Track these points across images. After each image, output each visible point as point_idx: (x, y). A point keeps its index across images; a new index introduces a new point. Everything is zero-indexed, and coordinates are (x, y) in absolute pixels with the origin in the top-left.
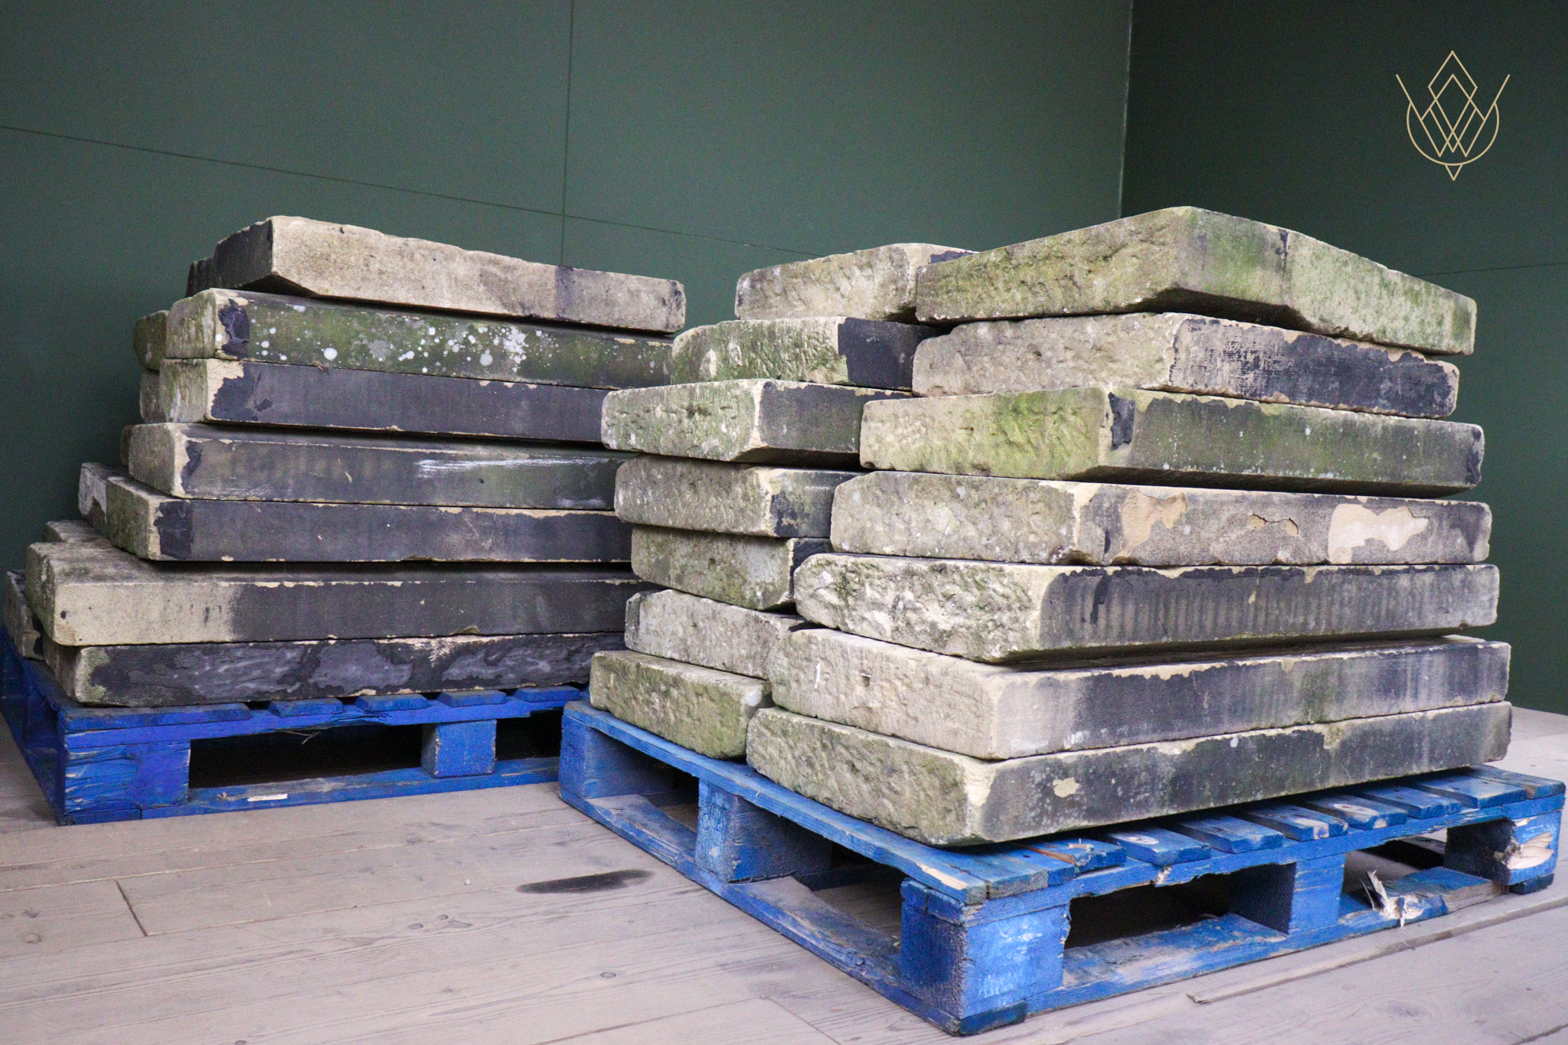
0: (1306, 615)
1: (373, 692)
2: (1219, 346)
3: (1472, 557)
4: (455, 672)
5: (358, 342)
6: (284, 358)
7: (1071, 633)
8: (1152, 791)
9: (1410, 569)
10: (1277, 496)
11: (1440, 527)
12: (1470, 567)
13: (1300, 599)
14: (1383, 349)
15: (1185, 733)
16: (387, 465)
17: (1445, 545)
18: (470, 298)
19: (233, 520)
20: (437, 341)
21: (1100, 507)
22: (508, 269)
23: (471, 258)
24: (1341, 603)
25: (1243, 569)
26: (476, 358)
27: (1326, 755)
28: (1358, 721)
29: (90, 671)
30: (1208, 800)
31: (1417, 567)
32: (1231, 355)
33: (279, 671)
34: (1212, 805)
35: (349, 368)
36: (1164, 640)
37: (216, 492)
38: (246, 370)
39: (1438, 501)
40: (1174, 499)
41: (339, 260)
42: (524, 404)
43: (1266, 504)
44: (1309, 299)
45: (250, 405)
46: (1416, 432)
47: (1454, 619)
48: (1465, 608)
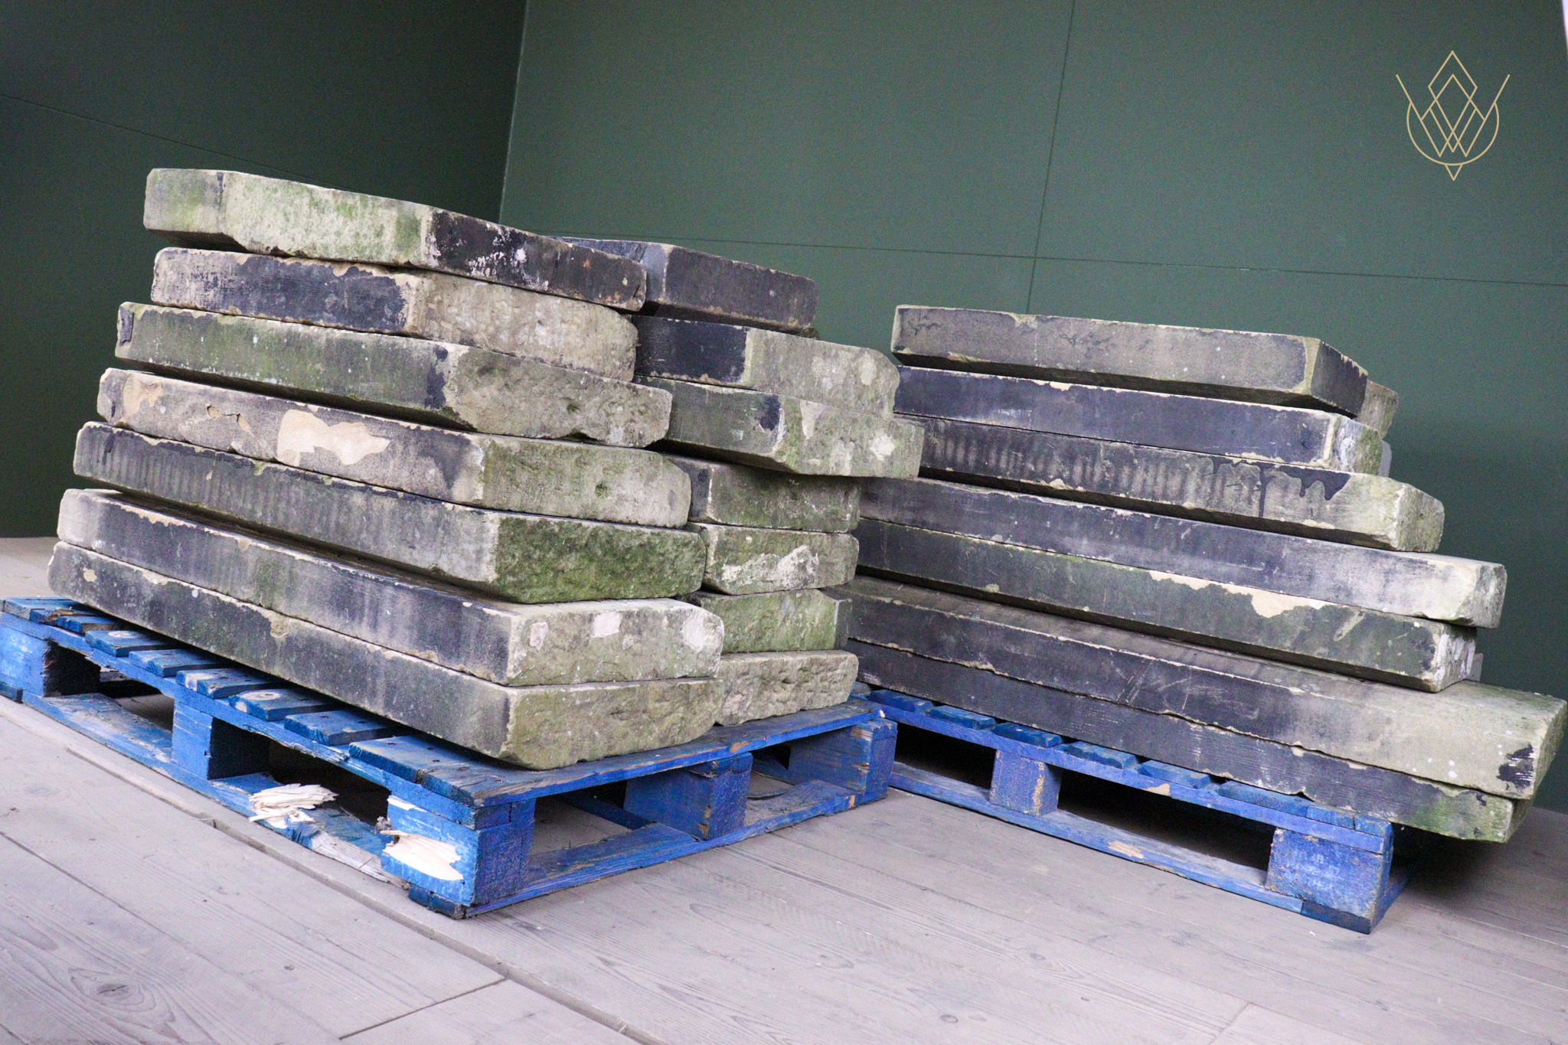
0: (253, 504)
2: (188, 271)
3: (450, 494)
7: (91, 468)
8: (138, 604)
9: (367, 487)
10: (232, 393)
11: (405, 453)
12: (449, 506)
13: (249, 487)
14: (327, 265)
15: (163, 570)
17: (412, 473)
21: (110, 385)
24: (288, 502)
25: (203, 450)
27: (272, 643)
28: (307, 625)
31: (375, 488)
32: (196, 277)
34: (176, 637)
36: (145, 490)
39: (402, 423)
40: (156, 386)
43: (223, 399)
44: (241, 226)
46: (363, 347)
47: (423, 558)
48: (438, 550)
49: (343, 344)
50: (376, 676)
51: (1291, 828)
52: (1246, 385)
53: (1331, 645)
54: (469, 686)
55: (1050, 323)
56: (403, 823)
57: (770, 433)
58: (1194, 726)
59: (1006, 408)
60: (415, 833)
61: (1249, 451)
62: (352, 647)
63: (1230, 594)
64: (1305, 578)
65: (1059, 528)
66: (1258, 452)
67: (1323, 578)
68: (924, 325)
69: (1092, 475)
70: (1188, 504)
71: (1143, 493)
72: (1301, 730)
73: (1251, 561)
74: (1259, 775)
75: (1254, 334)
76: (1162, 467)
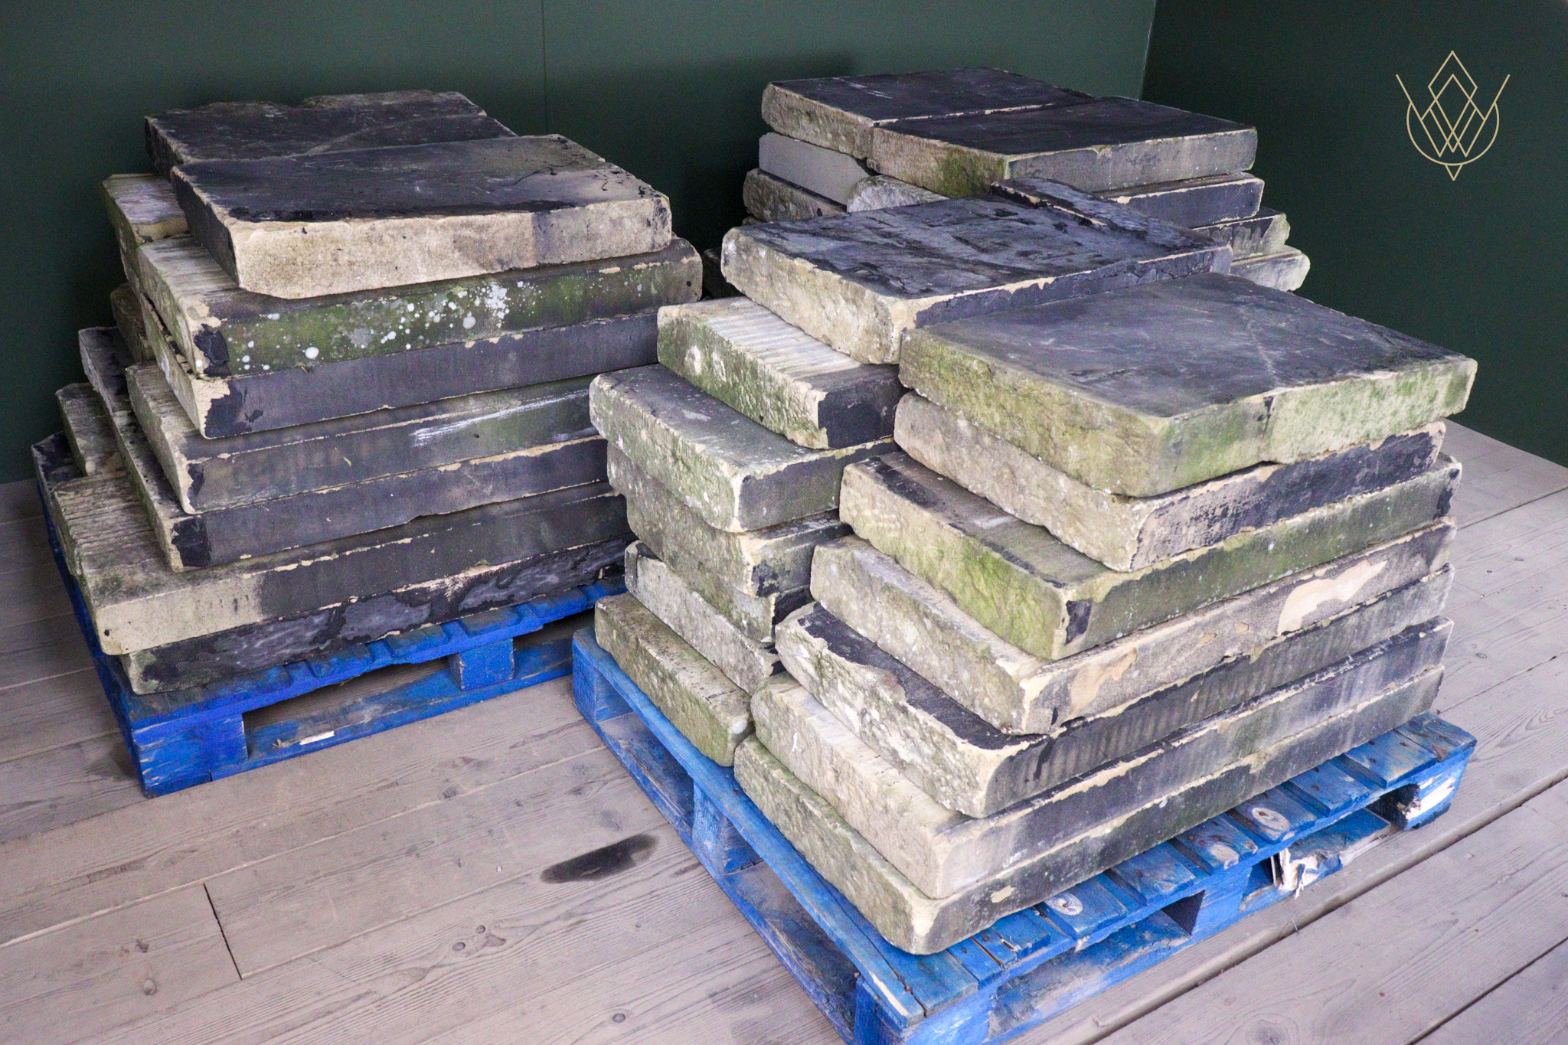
0: (1247, 688)
1: (398, 633)
2: (1187, 516)
3: (1428, 571)
4: (470, 601)
5: (338, 336)
6: (266, 367)
8: (1082, 866)
9: (1361, 607)
11: (1400, 561)
12: (1425, 579)
13: (1242, 677)
14: (1365, 444)
15: (1116, 814)
16: (383, 442)
17: (1401, 573)
18: (446, 268)
19: (244, 523)
20: (417, 315)
22: (481, 229)
23: (442, 227)
24: (1285, 663)
25: (1188, 678)
26: (459, 322)
27: (1251, 777)
28: (1287, 740)
29: (141, 670)
30: (1134, 851)
31: (1368, 603)
32: (1198, 518)
33: (309, 635)
35: (333, 361)
37: (224, 503)
38: (231, 386)
40: (1125, 656)
41: (306, 262)
42: (512, 356)
43: (1219, 620)
45: (242, 418)
46: (1388, 499)
49: (1367, 507)
50: (1346, 732)
62: (1329, 726)
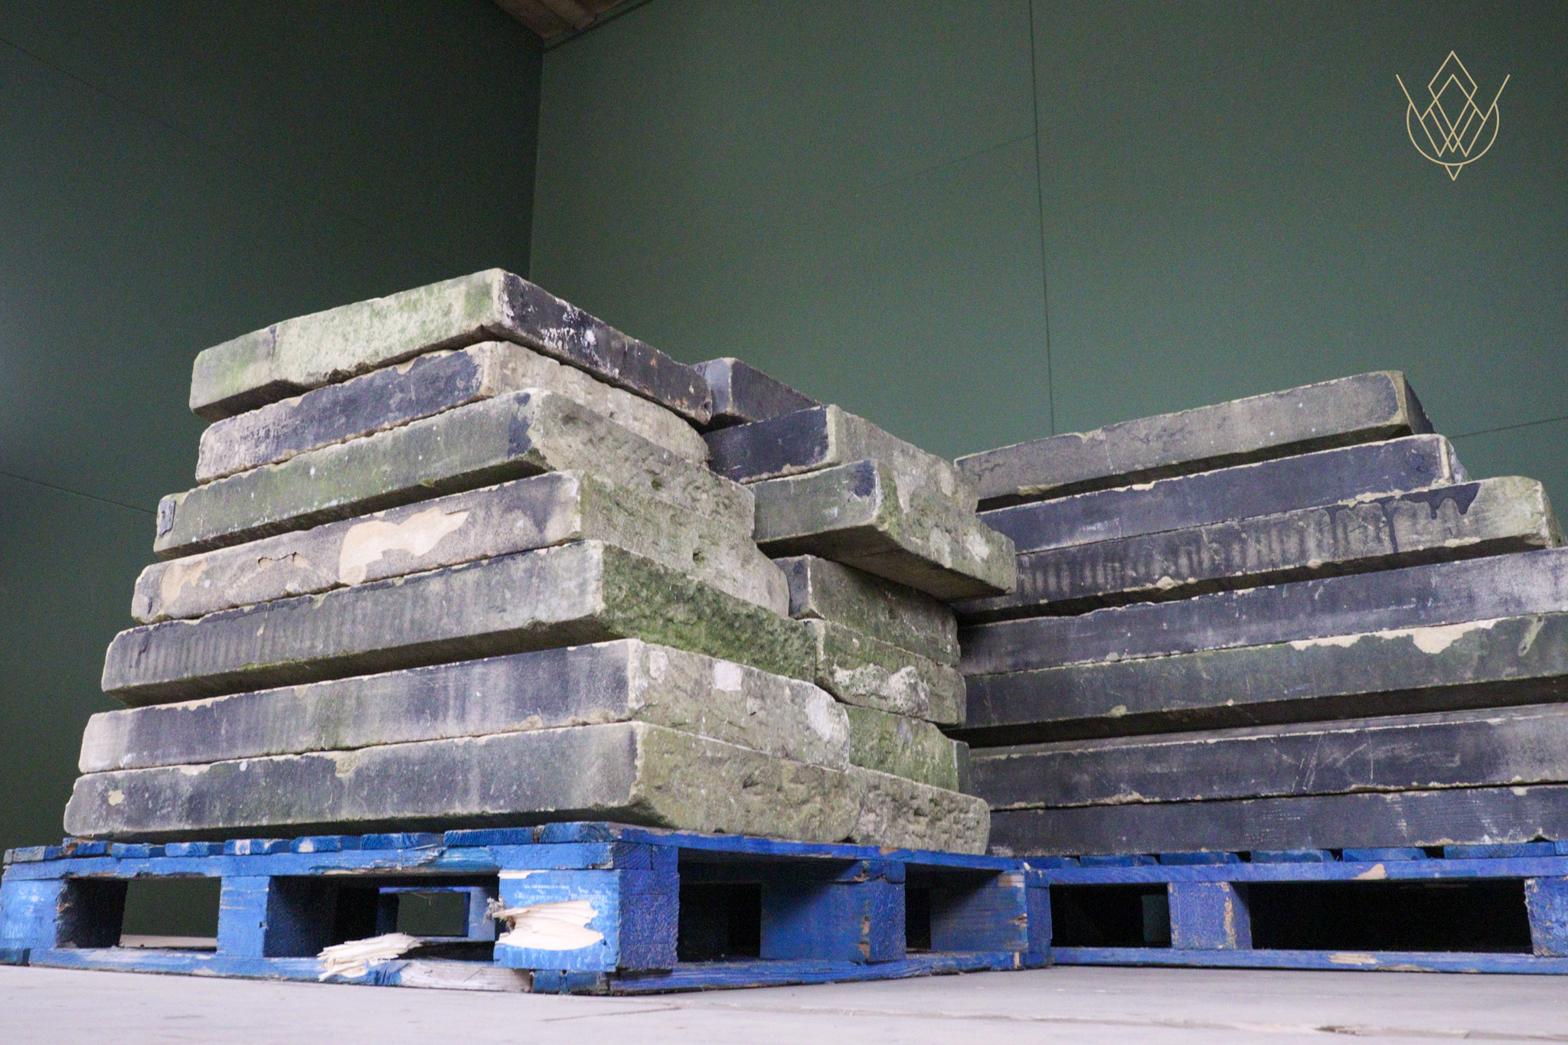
0: (313, 639)
2: (237, 435)
3: (543, 539)
7: (123, 674)
8: (174, 806)
9: (445, 569)
10: (285, 537)
11: (488, 514)
12: (543, 552)
13: (307, 624)
14: (391, 368)
15: (202, 758)
17: (497, 534)
21: (147, 582)
24: (354, 621)
25: (253, 607)
27: (338, 785)
30: (217, 821)
31: (454, 567)
32: (245, 438)
34: (221, 825)
36: (185, 676)
39: (482, 489)
40: (199, 563)
43: (276, 545)
44: (296, 365)
46: (435, 428)
47: (516, 618)
48: (534, 602)
49: (410, 436)
50: (466, 772)
51: (1542, 873)
52: (1340, 431)
53: (1517, 662)
54: (584, 736)
55: (1118, 431)
56: (521, 896)
57: (867, 499)
58: (1389, 797)
59: (1092, 523)
60: (536, 903)
61: (1363, 492)
62: (436, 749)
63: (1387, 641)
64: (1465, 601)
65: (1177, 627)
66: (1373, 491)
67: (1484, 596)
68: (986, 469)
69: (1200, 563)
70: (1314, 562)
71: (1260, 565)
72: (1517, 763)
73: (1400, 602)
74: (1482, 830)
75: (1333, 382)
76: (1274, 533)
